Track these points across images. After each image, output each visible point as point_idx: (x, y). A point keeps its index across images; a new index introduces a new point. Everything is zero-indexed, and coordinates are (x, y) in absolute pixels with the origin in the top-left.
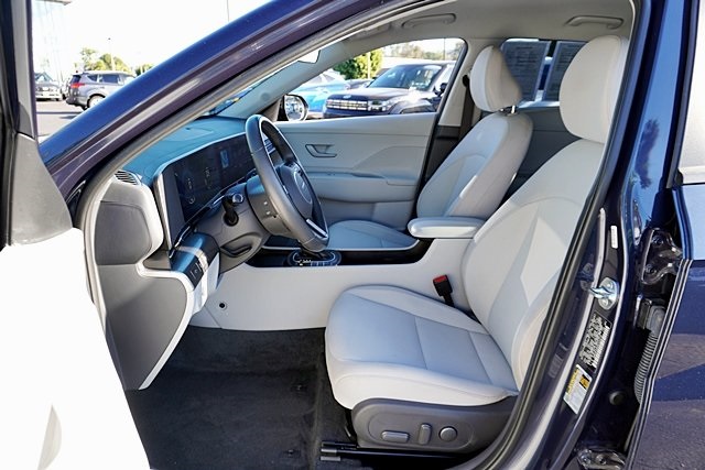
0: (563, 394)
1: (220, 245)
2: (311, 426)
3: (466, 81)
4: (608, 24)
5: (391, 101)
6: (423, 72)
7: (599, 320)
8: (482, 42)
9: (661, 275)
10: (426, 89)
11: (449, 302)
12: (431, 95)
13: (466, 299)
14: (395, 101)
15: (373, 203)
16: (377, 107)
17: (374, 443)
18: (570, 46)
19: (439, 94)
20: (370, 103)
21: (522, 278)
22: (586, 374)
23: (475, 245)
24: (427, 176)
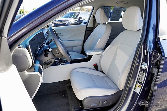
0: (134, 90)
1: (44, 62)
2: (69, 105)
3: (94, 17)
4: (125, 3)
5: (68, 21)
6: (75, 14)
7: (142, 72)
8: (97, 7)
9: (155, 61)
10: (76, 18)
11: (97, 70)
12: (77, 20)
13: (102, 69)
14: (69, 21)
15: (72, 47)
16: (65, 23)
17: (89, 108)
18: (116, 8)
19: (79, 19)
20: (63, 22)
21: (115, 63)
22: (140, 85)
23: (103, 56)
24: (85, 40)
